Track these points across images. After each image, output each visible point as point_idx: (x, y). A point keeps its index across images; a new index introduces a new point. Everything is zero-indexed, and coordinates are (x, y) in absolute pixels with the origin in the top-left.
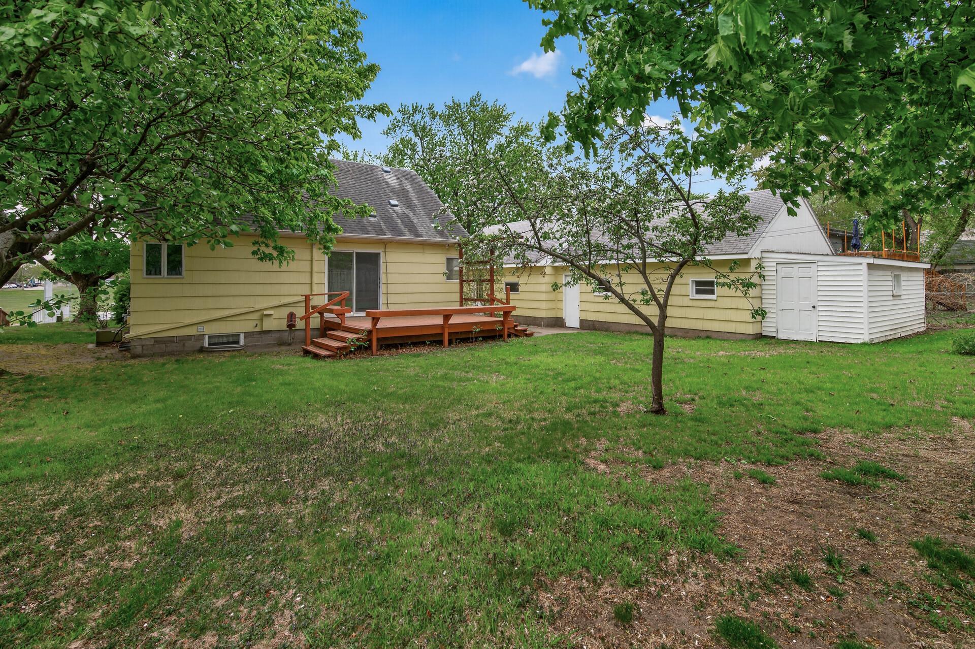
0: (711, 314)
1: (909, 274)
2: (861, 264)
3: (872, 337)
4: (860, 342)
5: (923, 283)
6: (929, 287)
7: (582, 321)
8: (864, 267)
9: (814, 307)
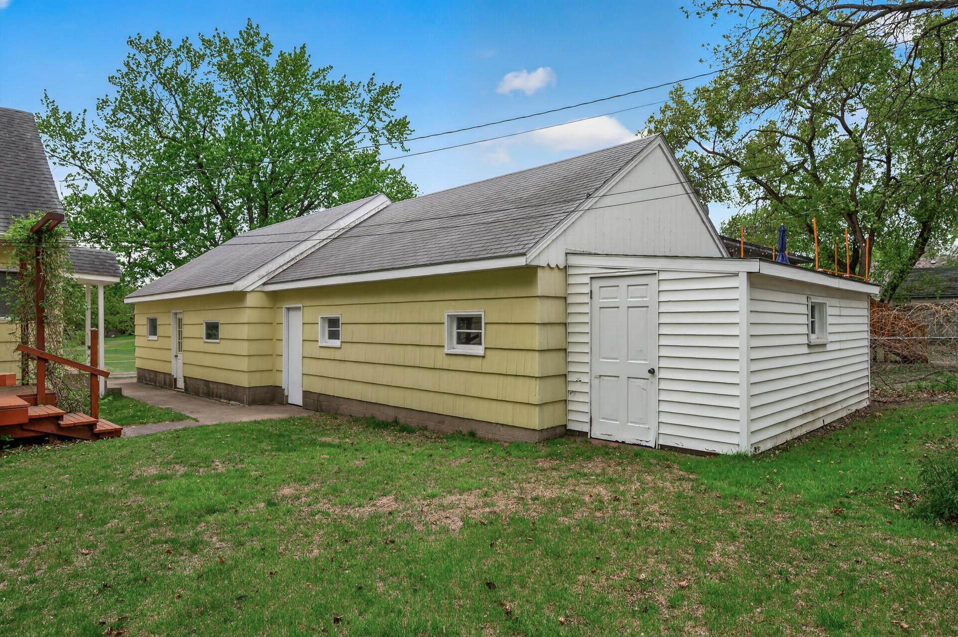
0: (477, 386)
1: (844, 303)
2: (736, 275)
3: (756, 439)
4: (733, 451)
5: (866, 320)
6: (876, 328)
7: (306, 394)
8: (742, 282)
9: (652, 372)
